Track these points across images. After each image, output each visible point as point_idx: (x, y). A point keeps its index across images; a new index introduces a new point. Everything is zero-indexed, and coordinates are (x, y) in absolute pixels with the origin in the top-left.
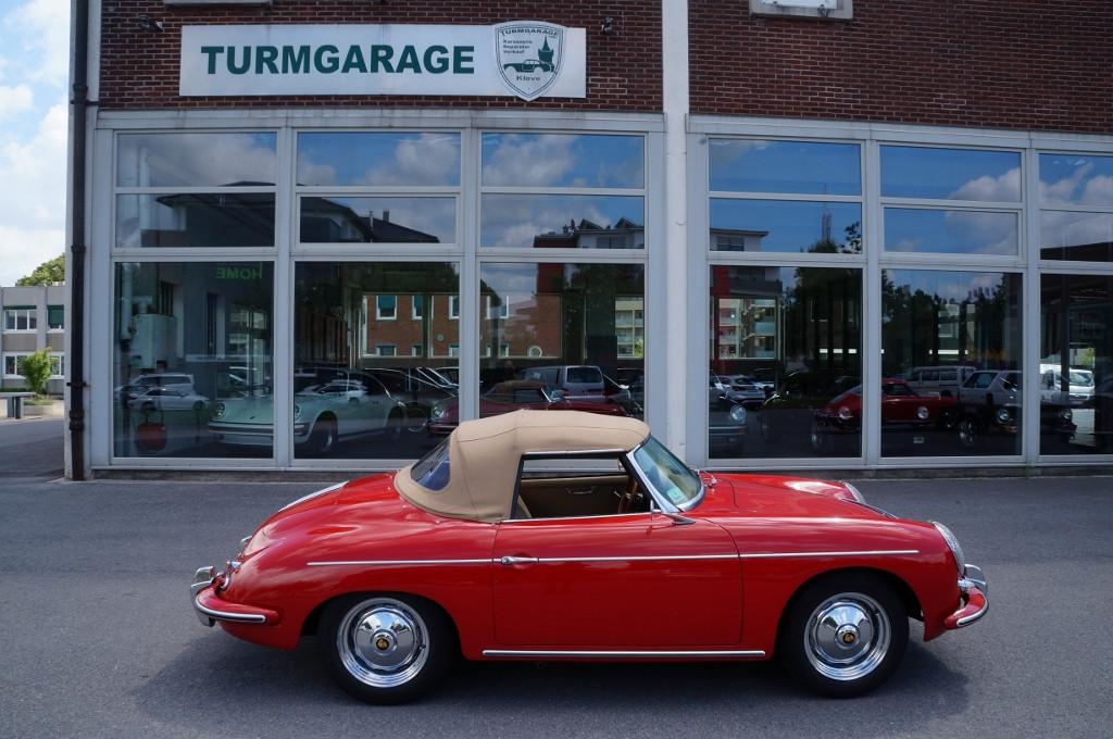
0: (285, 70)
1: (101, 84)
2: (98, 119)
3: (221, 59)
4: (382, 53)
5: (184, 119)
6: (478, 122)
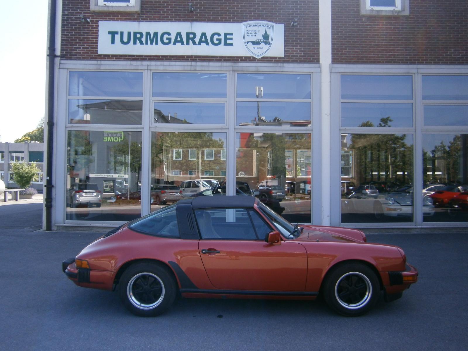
0: (147, 43)
1: (62, 48)
2: (60, 63)
3: (117, 37)
4: (191, 36)
5: (100, 65)
6: (235, 68)
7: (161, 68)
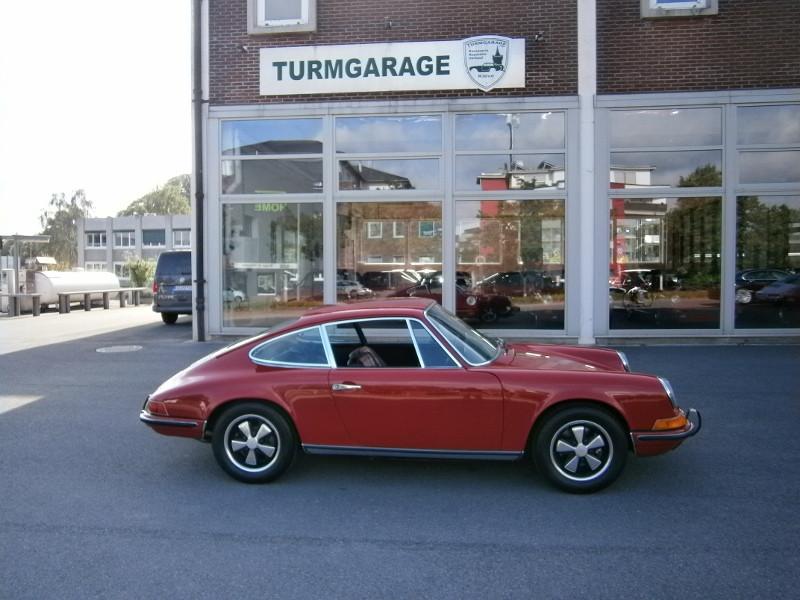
0: (327, 77)
1: (210, 89)
2: (209, 111)
3: (286, 70)
4: (389, 63)
5: (264, 110)
6: (453, 108)
7: (348, 111)
